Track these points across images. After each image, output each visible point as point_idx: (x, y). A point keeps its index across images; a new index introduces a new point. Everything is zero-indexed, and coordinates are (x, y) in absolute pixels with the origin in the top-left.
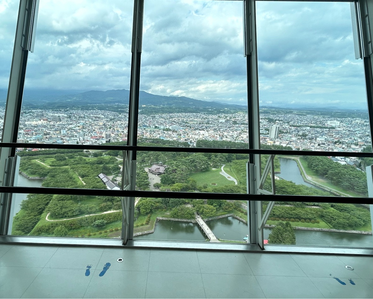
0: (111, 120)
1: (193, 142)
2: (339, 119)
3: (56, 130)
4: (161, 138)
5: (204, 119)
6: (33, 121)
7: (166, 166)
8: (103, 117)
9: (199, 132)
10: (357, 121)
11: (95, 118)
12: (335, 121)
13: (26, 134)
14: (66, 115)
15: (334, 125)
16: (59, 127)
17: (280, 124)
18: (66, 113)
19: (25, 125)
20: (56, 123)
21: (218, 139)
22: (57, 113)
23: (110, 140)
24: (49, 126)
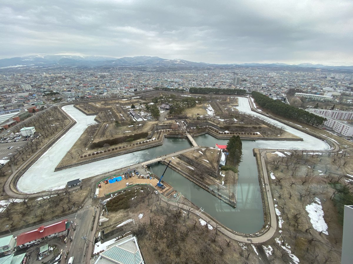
0: (138, 76)
1: (187, 89)
2: (276, 72)
3: (103, 84)
4: (168, 87)
5: (195, 74)
6: (88, 78)
7: (170, 104)
8: (132, 74)
9: (191, 83)
10: (286, 72)
11: (128, 75)
12: (274, 73)
13: (84, 87)
14: (109, 74)
15: (272, 75)
16: (105, 81)
17: (241, 75)
18: (109, 72)
19: (83, 81)
20: (103, 79)
21: (203, 87)
22: (104, 73)
23: (136, 89)
24: (98, 81)
